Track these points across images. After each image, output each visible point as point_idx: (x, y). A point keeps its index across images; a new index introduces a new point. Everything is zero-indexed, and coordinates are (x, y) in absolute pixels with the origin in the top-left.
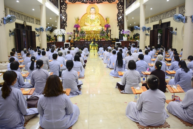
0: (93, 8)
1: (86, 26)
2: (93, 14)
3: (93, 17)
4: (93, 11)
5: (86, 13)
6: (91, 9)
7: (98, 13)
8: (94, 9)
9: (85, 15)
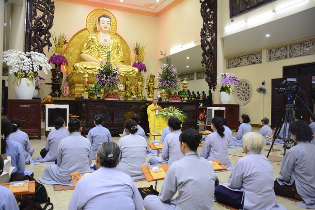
0: (105, 16)
1: (84, 60)
2: (105, 32)
3: (106, 40)
4: (106, 24)
5: (85, 29)
6: (102, 19)
7: (116, 34)
8: (109, 20)
9: (81, 34)
